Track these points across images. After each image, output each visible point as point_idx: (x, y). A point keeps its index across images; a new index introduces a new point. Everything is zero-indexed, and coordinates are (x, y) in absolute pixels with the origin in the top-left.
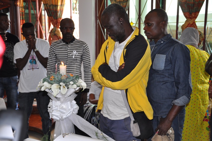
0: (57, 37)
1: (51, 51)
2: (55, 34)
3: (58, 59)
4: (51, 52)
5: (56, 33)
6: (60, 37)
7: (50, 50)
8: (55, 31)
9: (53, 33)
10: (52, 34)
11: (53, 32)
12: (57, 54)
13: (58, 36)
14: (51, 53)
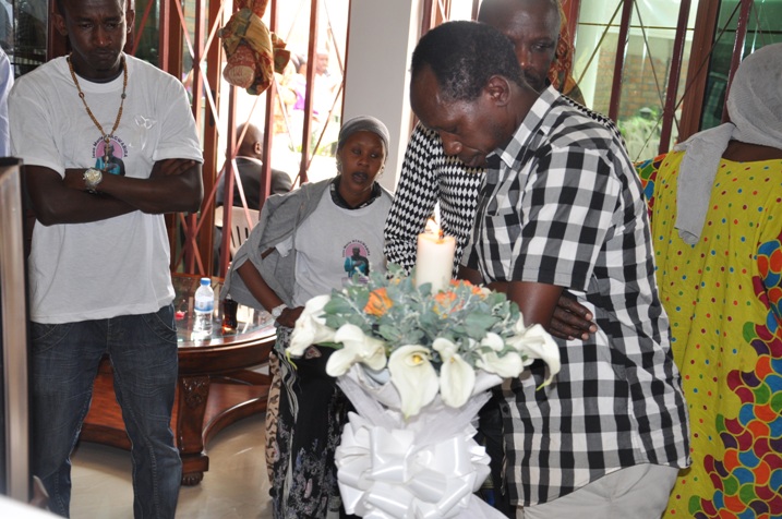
0: (254, 52)
1: (414, 150)
2: (242, 39)
3: (453, 200)
4: (414, 156)
5: (250, 34)
6: (266, 54)
7: (414, 144)
8: (247, 28)
9: (236, 34)
10: (234, 38)
11: (235, 30)
12: (447, 175)
13: (256, 48)
14: (417, 163)
